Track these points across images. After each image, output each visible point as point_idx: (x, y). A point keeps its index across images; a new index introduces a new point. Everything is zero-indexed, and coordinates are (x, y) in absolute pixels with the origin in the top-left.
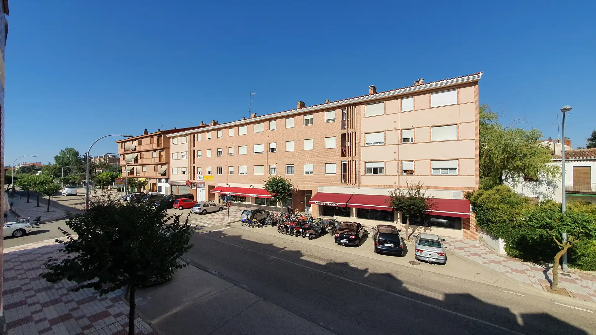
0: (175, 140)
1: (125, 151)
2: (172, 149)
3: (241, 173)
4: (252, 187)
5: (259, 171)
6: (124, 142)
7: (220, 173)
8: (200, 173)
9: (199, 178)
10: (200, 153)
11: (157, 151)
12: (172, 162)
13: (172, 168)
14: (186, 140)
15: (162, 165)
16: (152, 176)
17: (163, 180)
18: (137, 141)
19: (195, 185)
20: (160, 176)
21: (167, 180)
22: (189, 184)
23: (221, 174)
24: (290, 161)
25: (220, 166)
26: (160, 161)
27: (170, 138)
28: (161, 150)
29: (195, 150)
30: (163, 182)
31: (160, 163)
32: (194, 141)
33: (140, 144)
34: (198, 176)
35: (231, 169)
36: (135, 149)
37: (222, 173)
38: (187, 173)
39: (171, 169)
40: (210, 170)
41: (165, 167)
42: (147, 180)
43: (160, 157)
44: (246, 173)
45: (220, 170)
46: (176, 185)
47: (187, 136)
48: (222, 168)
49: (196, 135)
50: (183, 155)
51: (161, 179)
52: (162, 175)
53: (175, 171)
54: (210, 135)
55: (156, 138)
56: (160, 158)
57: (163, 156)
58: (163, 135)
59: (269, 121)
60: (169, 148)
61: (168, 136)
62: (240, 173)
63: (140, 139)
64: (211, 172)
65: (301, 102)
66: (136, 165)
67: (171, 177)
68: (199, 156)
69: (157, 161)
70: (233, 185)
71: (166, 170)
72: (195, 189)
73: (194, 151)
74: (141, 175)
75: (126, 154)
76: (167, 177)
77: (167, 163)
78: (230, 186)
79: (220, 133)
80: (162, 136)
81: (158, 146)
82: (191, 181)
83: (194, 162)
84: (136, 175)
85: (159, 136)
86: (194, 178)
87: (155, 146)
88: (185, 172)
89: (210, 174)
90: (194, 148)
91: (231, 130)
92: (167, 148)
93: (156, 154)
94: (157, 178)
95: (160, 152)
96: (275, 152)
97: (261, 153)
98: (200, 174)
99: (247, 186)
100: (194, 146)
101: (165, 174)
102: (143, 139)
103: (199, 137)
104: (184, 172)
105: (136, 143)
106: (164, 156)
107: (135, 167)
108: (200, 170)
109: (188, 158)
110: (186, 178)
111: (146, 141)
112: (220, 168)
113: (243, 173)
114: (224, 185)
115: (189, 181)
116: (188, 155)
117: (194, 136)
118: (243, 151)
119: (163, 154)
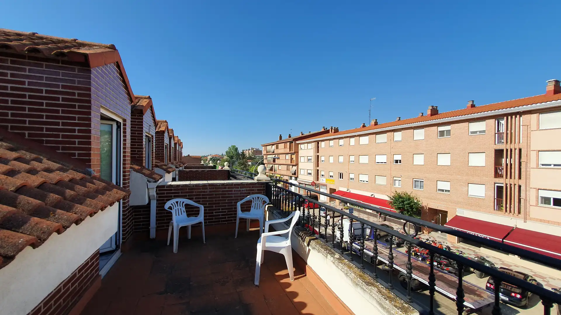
0: (302, 146)
1: (267, 152)
2: (301, 153)
3: (362, 181)
4: (373, 196)
5: (381, 181)
6: (267, 146)
7: (340, 178)
8: (322, 176)
9: (322, 180)
10: (323, 158)
11: (289, 154)
12: (300, 164)
13: (300, 169)
14: (312, 146)
15: (293, 166)
16: (285, 174)
17: (293, 178)
18: (275, 145)
19: (318, 186)
20: (291, 175)
21: (296, 178)
22: (313, 184)
23: (342, 179)
24: (418, 176)
25: (341, 172)
26: (291, 163)
27: (299, 144)
28: (292, 154)
29: (318, 155)
30: (294, 179)
31: (291, 164)
32: (318, 147)
33: (277, 148)
34: (321, 178)
35: (352, 176)
36: (274, 152)
37: (342, 178)
38: (312, 174)
40: (331, 174)
41: (295, 168)
42: (282, 177)
43: (292, 159)
44: (367, 181)
45: (341, 176)
46: (303, 184)
47: (313, 143)
48: (342, 174)
49: (320, 143)
50: (309, 159)
51: (292, 177)
52: (292, 174)
53: (302, 172)
54: (332, 143)
55: (288, 144)
56: (291, 160)
58: (294, 142)
59: (393, 132)
60: (298, 152)
61: (297, 142)
62: (361, 181)
63: (277, 144)
64: (333, 176)
65: (433, 106)
66: (274, 164)
67: (300, 176)
68: (322, 161)
69: (289, 162)
70: (353, 191)
71: (296, 171)
72: (319, 189)
73: (318, 156)
74: (278, 172)
75: (268, 155)
76: (296, 176)
77: (297, 165)
78: (350, 191)
79: (341, 142)
80: (293, 142)
81: (290, 151)
82: (315, 182)
83: (318, 166)
84: (274, 172)
85: (291, 142)
86: (318, 179)
87: (288, 150)
88: (310, 173)
89: (332, 178)
90: (318, 154)
91: (352, 140)
92: (297, 152)
93: (288, 157)
94: (289, 176)
95: (291, 155)
96: (400, 164)
97: (384, 163)
98: (323, 177)
99: (368, 194)
100: (318, 152)
101: (295, 174)
102: (279, 145)
103: (322, 145)
104: (310, 174)
105: (274, 147)
106: (294, 159)
107: (273, 165)
108: (323, 173)
109: (313, 162)
110: (311, 179)
111: (281, 146)
112: (341, 174)
113: (364, 181)
114: (345, 190)
115: (313, 182)
116: (313, 159)
117: (318, 143)
118: (364, 160)
119: (294, 157)
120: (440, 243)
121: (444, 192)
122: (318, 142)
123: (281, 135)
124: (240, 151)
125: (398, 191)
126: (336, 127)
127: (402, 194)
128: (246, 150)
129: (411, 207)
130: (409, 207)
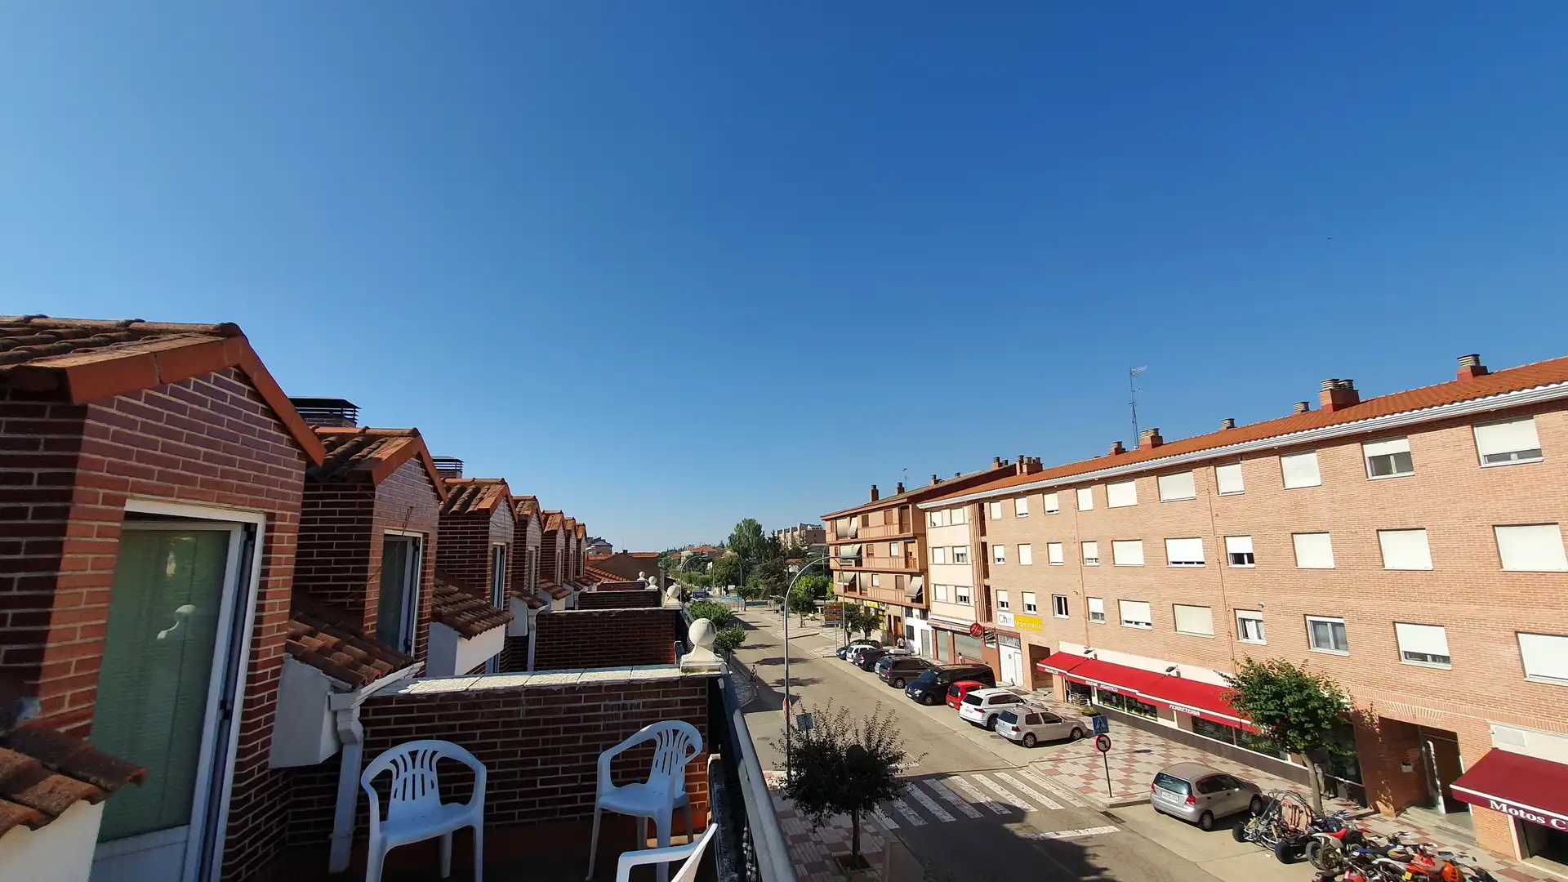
0: (936, 517)
1: (837, 538)
2: (933, 537)
3: (1131, 622)
4: (1174, 673)
5: (1196, 622)
6: (836, 519)
7: (1060, 612)
8: (1003, 606)
9: (1003, 620)
10: (999, 552)
11: (899, 542)
12: (932, 569)
13: (935, 585)
14: (963, 515)
15: (912, 575)
16: (893, 600)
17: (916, 612)
18: (860, 517)
19: (993, 638)
20: (908, 601)
21: (924, 614)
22: (976, 631)
23: (1064, 616)
24: (1326, 606)
25: (1061, 592)
26: (907, 565)
27: (926, 510)
28: (907, 541)
29: (986, 543)
30: (917, 616)
31: (907, 570)
32: (982, 518)
33: (865, 524)
34: (999, 613)
35: (1096, 606)
36: (856, 536)
37: (1067, 614)
38: (972, 602)
39: (932, 588)
40: (1030, 599)
41: (918, 582)
42: (883, 608)
43: (907, 555)
44: (1147, 624)
45: (1061, 605)
46: (946, 630)
47: (965, 508)
48: (1065, 599)
49: (986, 505)
50: (958, 555)
51: (911, 608)
52: (913, 600)
53: (941, 593)
54: (1022, 504)
55: (895, 511)
56: (906, 557)
57: (913, 554)
58: (910, 506)
59: (1212, 467)
60: (925, 535)
61: (921, 506)
62: (1127, 622)
63: (864, 514)
64: (1035, 606)
66: (860, 571)
67: (934, 606)
68: (999, 560)
69: (901, 566)
70: (1106, 656)
71: (921, 590)
72: (995, 647)
73: (984, 545)
74: (870, 593)
75: (840, 544)
76: (923, 606)
77: (924, 572)
78: (1096, 656)
79: (1052, 501)
80: (908, 507)
81: (901, 531)
82: (982, 624)
83: (986, 575)
84: (861, 594)
85: (903, 508)
86: (989, 618)
87: (895, 530)
88: (965, 597)
89: (1033, 612)
90: (984, 539)
91: (1085, 495)
92: (920, 536)
93: (897, 549)
94: (902, 606)
95: (906, 544)
96: (1252, 565)
97: (1195, 565)
98: (1005, 608)
99: (1158, 666)
100: (983, 533)
101: (919, 599)
102: (870, 514)
103: (995, 510)
104: (965, 599)
105: (856, 522)
106: (915, 555)
107: (858, 573)
108: (1003, 596)
109: (970, 562)
110: (968, 615)
111: (876, 518)
112: (1059, 599)
113: (1137, 623)
114: (1078, 650)
115: (977, 624)
116: (971, 554)
117: (982, 508)
118: (1130, 554)
119: (913, 548)
120: (1448, 858)
121: (1430, 664)
122: (980, 504)
123: (875, 487)
124: (768, 535)
125: (1259, 659)
126: (1034, 458)
127: (1270, 667)
128: (787, 531)
129: (1312, 714)
130: (1304, 714)
